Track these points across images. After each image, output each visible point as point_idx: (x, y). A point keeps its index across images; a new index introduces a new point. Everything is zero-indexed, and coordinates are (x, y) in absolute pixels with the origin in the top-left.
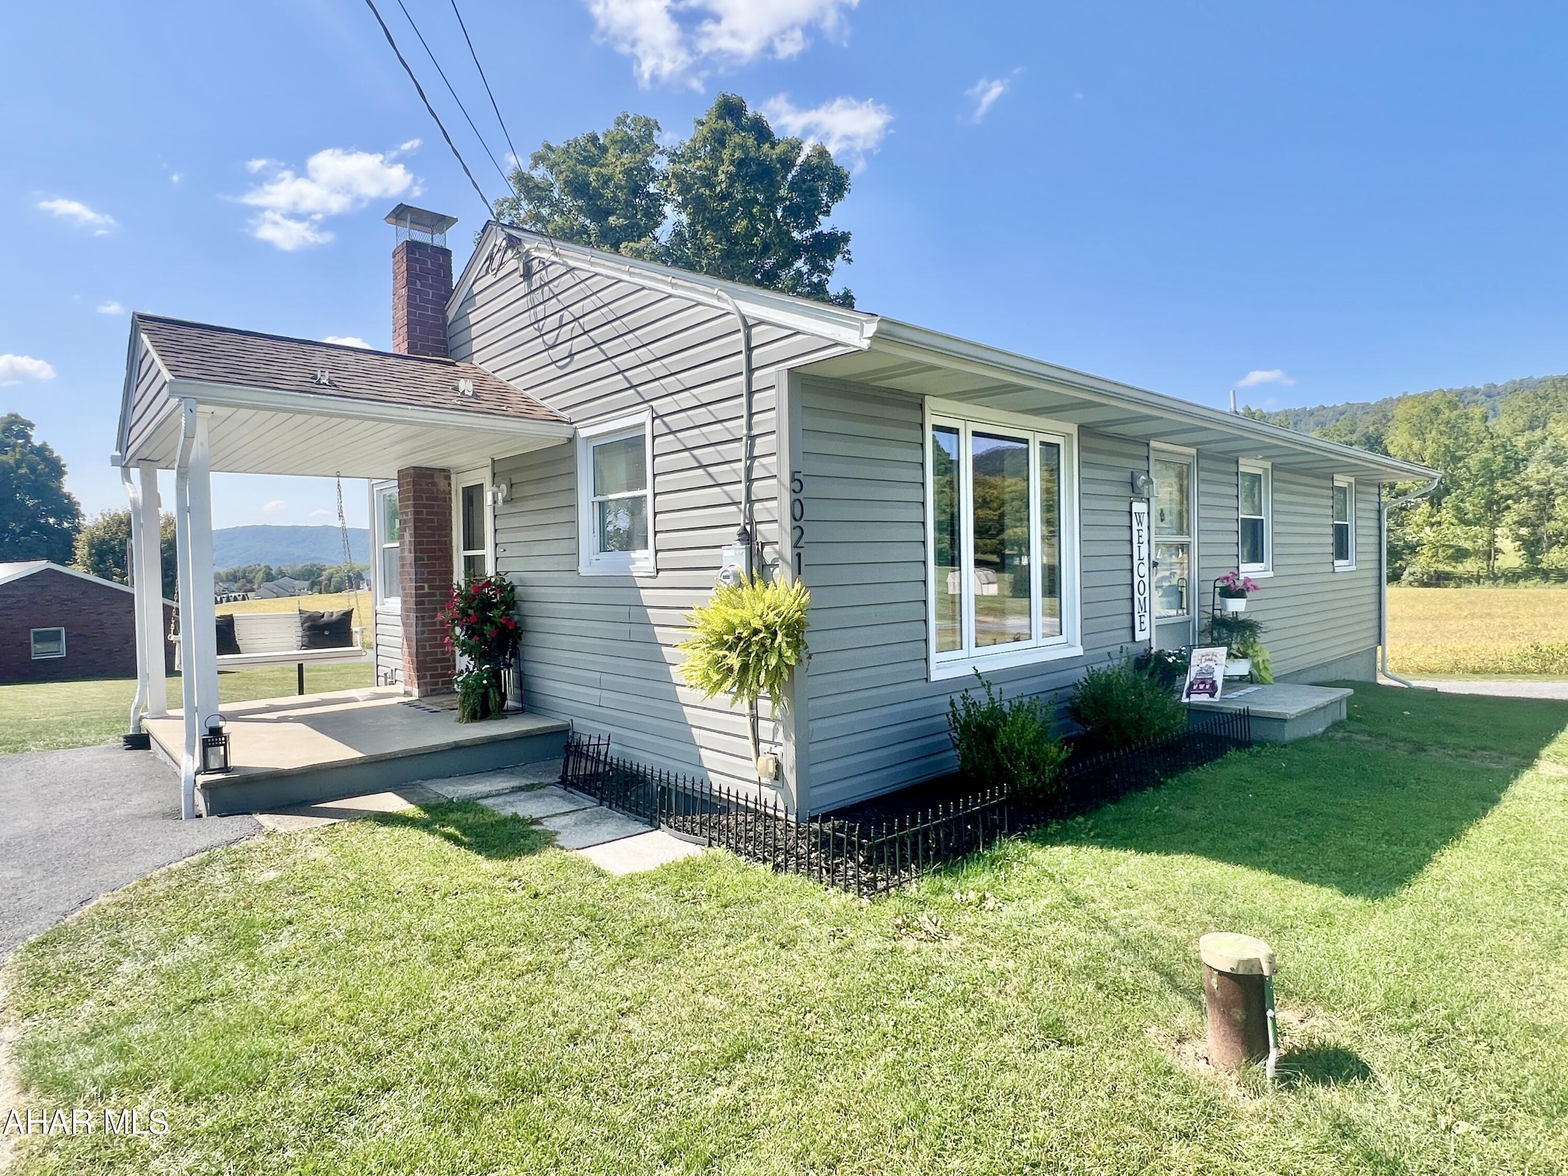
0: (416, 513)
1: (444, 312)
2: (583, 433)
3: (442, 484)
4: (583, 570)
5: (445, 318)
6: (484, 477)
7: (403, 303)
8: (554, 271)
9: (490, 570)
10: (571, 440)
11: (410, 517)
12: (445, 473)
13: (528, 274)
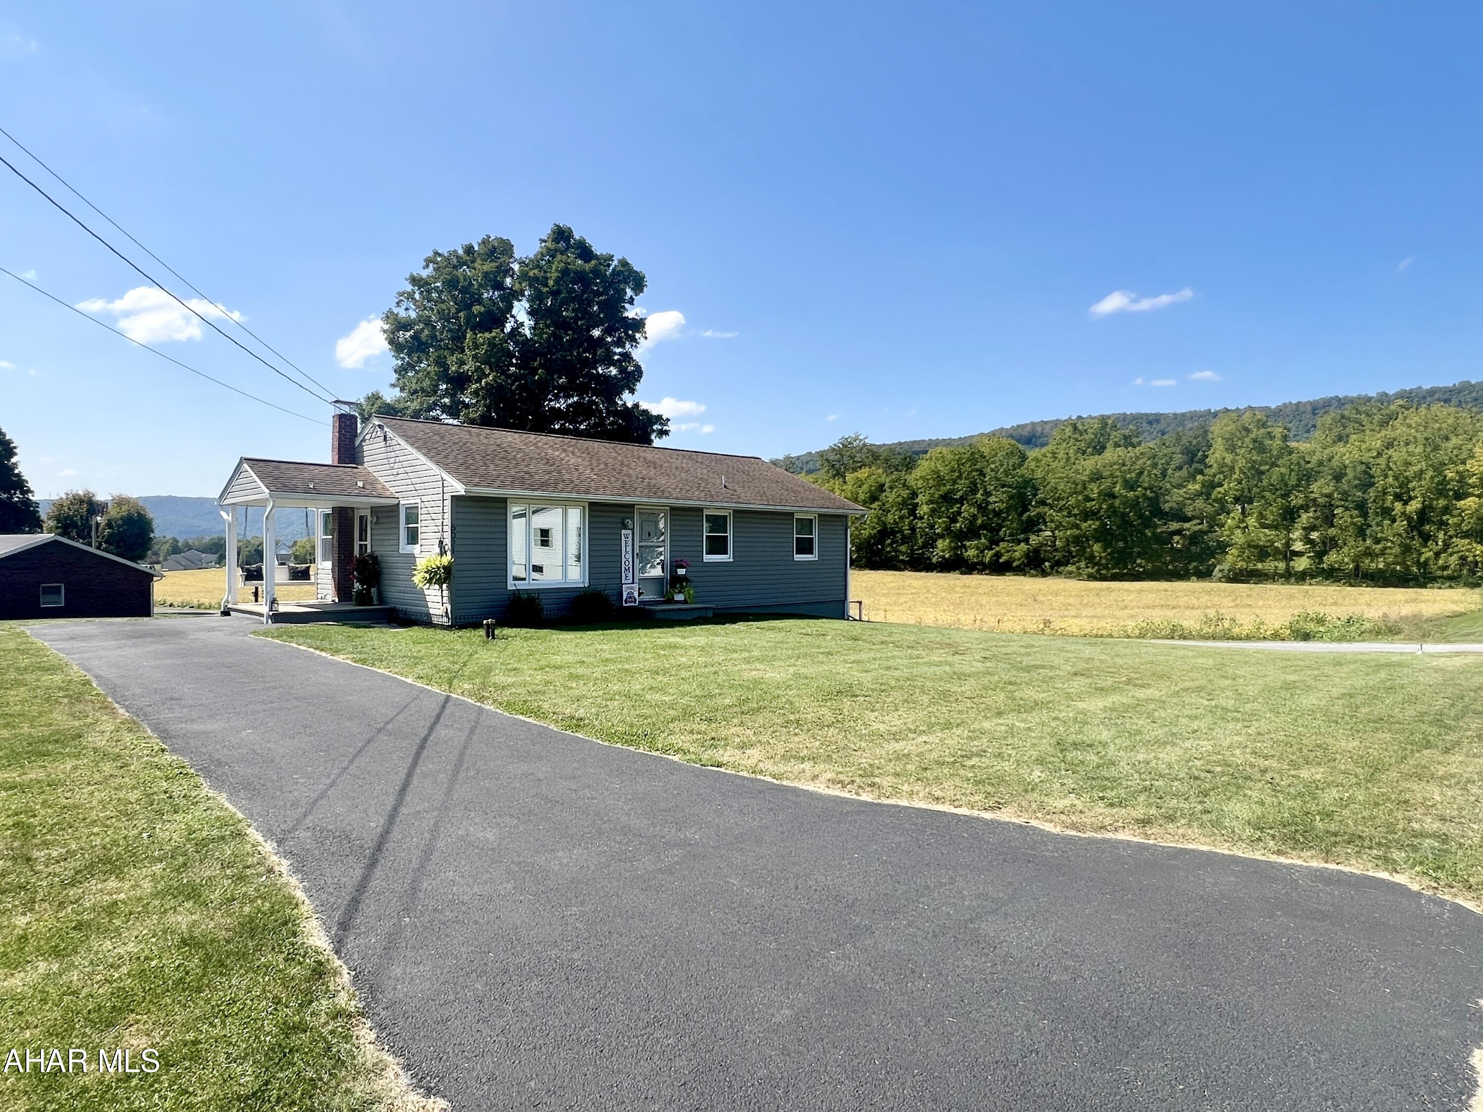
0: (339, 526)
1: (354, 443)
2: (402, 502)
3: (351, 514)
4: (401, 552)
5: (354, 445)
6: (367, 513)
7: (336, 439)
8: (394, 443)
9: (369, 550)
10: (398, 504)
11: (337, 527)
12: (352, 509)
13: (385, 439)
